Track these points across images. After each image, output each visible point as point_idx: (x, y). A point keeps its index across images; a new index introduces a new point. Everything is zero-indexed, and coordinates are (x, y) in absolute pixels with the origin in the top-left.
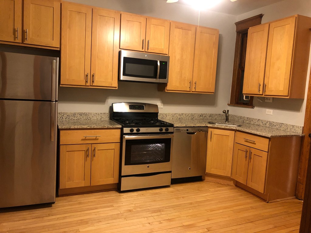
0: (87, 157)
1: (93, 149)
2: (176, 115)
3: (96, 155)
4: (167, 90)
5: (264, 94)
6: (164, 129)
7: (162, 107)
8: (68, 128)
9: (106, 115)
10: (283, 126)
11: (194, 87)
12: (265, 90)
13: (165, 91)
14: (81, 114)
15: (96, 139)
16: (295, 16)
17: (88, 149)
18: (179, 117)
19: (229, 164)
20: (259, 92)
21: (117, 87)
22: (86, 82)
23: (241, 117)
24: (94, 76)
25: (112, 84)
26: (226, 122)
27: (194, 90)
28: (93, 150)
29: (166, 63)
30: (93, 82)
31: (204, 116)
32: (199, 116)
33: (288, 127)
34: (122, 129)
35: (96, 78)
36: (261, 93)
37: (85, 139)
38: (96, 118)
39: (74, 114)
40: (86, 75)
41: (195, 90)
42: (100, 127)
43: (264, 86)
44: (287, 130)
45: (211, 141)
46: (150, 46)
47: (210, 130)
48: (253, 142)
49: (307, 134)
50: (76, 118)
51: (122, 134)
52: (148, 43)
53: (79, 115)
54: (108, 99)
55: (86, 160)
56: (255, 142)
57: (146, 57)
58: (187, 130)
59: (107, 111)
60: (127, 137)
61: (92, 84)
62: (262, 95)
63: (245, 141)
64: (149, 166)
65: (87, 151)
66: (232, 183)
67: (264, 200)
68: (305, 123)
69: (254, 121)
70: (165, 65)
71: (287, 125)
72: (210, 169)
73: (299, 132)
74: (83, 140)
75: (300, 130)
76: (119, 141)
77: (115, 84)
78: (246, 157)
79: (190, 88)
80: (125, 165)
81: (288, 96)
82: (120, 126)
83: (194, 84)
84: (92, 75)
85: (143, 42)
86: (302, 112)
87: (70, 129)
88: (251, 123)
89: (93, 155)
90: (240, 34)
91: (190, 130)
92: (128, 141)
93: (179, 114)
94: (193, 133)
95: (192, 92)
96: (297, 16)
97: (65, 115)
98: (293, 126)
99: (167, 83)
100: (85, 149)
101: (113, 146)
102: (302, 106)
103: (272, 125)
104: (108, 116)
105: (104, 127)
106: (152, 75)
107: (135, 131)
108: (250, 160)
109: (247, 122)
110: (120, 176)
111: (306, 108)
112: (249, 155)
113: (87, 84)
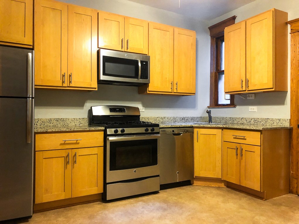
0: (67, 164)
1: (73, 154)
2: (158, 118)
3: (77, 161)
4: (149, 91)
5: (247, 90)
6: (150, 129)
7: (144, 110)
8: (45, 131)
9: (85, 121)
10: (269, 121)
11: (175, 87)
12: (248, 85)
13: (147, 92)
14: (57, 120)
15: (77, 143)
16: (272, 10)
17: (68, 155)
18: (161, 120)
19: (219, 164)
20: (241, 89)
21: (97, 89)
22: (63, 82)
23: (223, 118)
24: (72, 76)
25: (91, 85)
26: (209, 123)
27: (175, 91)
28: (74, 157)
29: (147, 62)
30: (70, 82)
31: (186, 119)
32: (181, 120)
33: (274, 121)
34: (105, 131)
35: (74, 79)
36: (244, 89)
37: (64, 144)
38: (74, 124)
39: (50, 120)
40: (63, 75)
41: (177, 90)
42: (81, 130)
43: (247, 81)
44: (273, 125)
45: (198, 142)
46: (130, 45)
47: (196, 130)
48: (243, 138)
49: (295, 126)
50: (52, 125)
51: (106, 136)
52: (127, 42)
53: (55, 121)
54: (86, 103)
55: (66, 167)
56: (245, 138)
57: (126, 56)
58: (173, 131)
59: (86, 116)
60: (111, 138)
61: (70, 85)
62: (245, 91)
63: (234, 138)
64: (136, 171)
65: (67, 157)
66: (222, 185)
67: (262, 198)
68: (291, 116)
69: (238, 120)
70: (146, 65)
71: (272, 120)
72: (198, 172)
73: (287, 125)
74: (61, 144)
75: (287, 123)
76: (102, 145)
77: (94, 85)
78: (237, 154)
79: (171, 88)
80: (110, 171)
81: (273, 88)
82: (103, 128)
83: (175, 85)
84: (70, 75)
85: (122, 41)
86: (286, 104)
87: (47, 133)
88: (234, 123)
89: (73, 161)
90: (214, 39)
91: (176, 131)
92: (113, 143)
93: (162, 117)
94: (179, 134)
95: (174, 93)
96: (274, 10)
97: (39, 122)
98: (279, 120)
99: (148, 84)
100: (65, 155)
101: (95, 151)
102: (286, 99)
103: (257, 121)
104: (87, 122)
105: (86, 130)
106: (134, 75)
107: (119, 132)
108: (241, 157)
109: (230, 122)
110: (105, 184)
111: (291, 100)
112: (239, 152)
113: (64, 85)
